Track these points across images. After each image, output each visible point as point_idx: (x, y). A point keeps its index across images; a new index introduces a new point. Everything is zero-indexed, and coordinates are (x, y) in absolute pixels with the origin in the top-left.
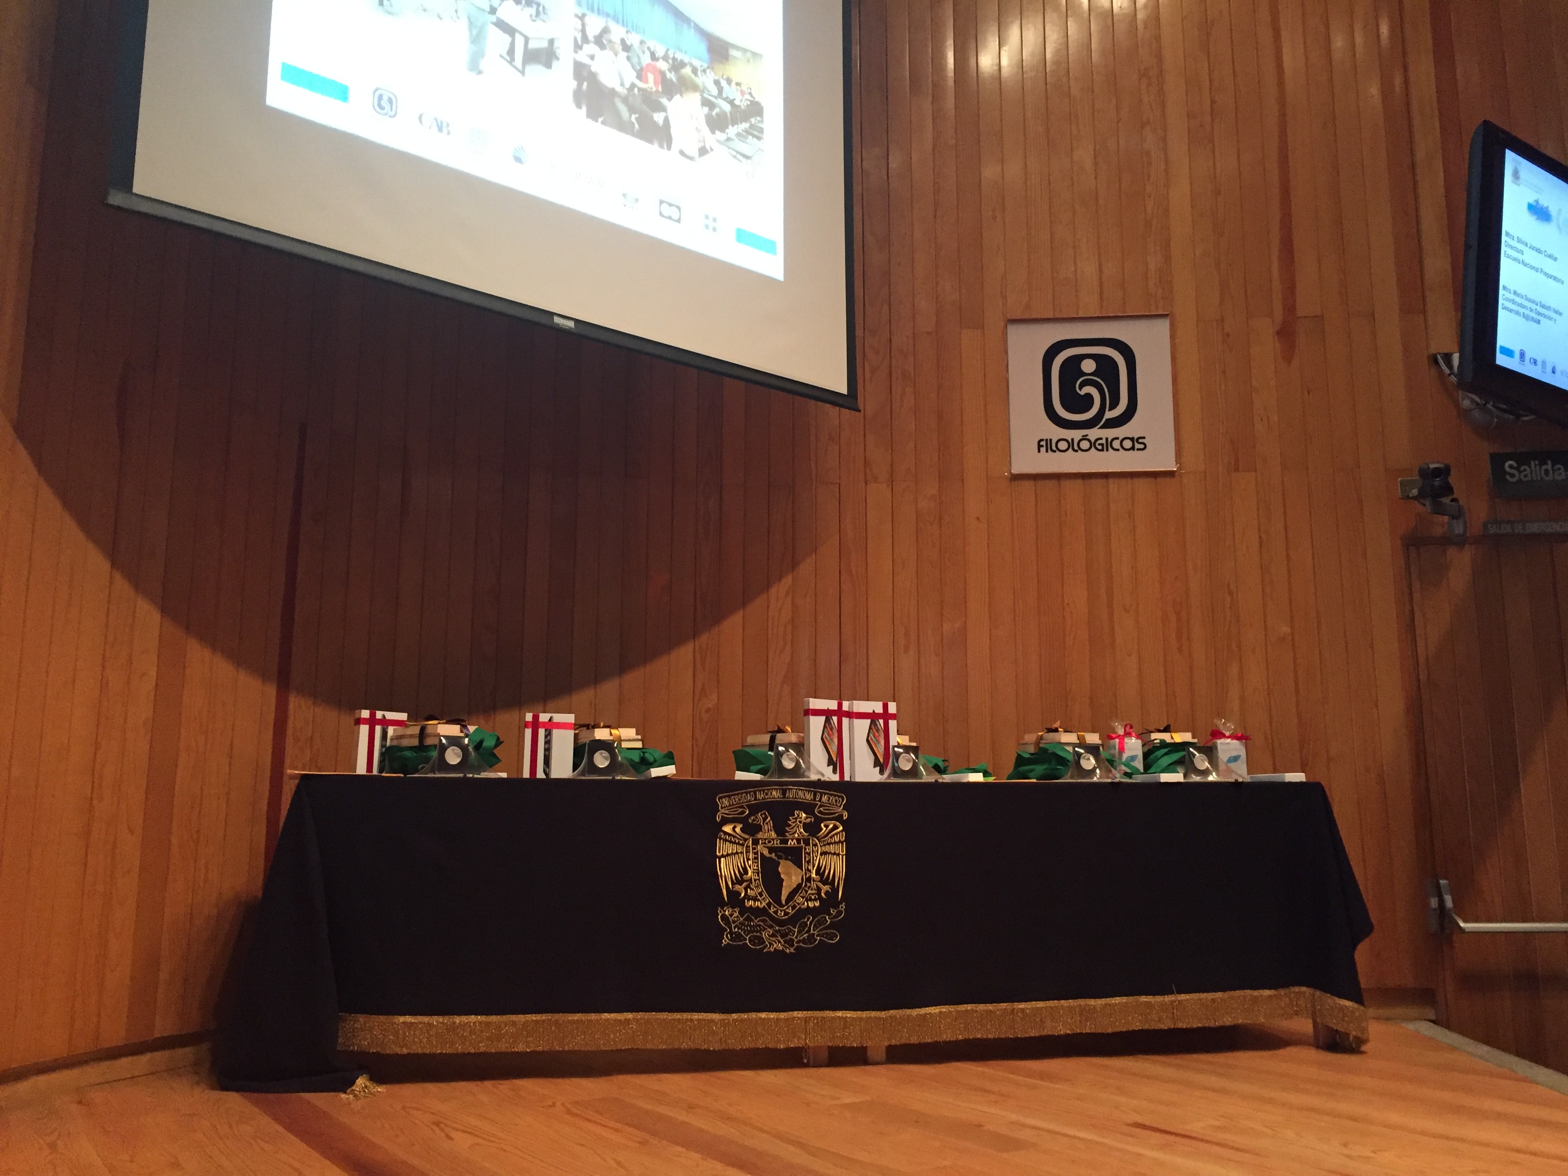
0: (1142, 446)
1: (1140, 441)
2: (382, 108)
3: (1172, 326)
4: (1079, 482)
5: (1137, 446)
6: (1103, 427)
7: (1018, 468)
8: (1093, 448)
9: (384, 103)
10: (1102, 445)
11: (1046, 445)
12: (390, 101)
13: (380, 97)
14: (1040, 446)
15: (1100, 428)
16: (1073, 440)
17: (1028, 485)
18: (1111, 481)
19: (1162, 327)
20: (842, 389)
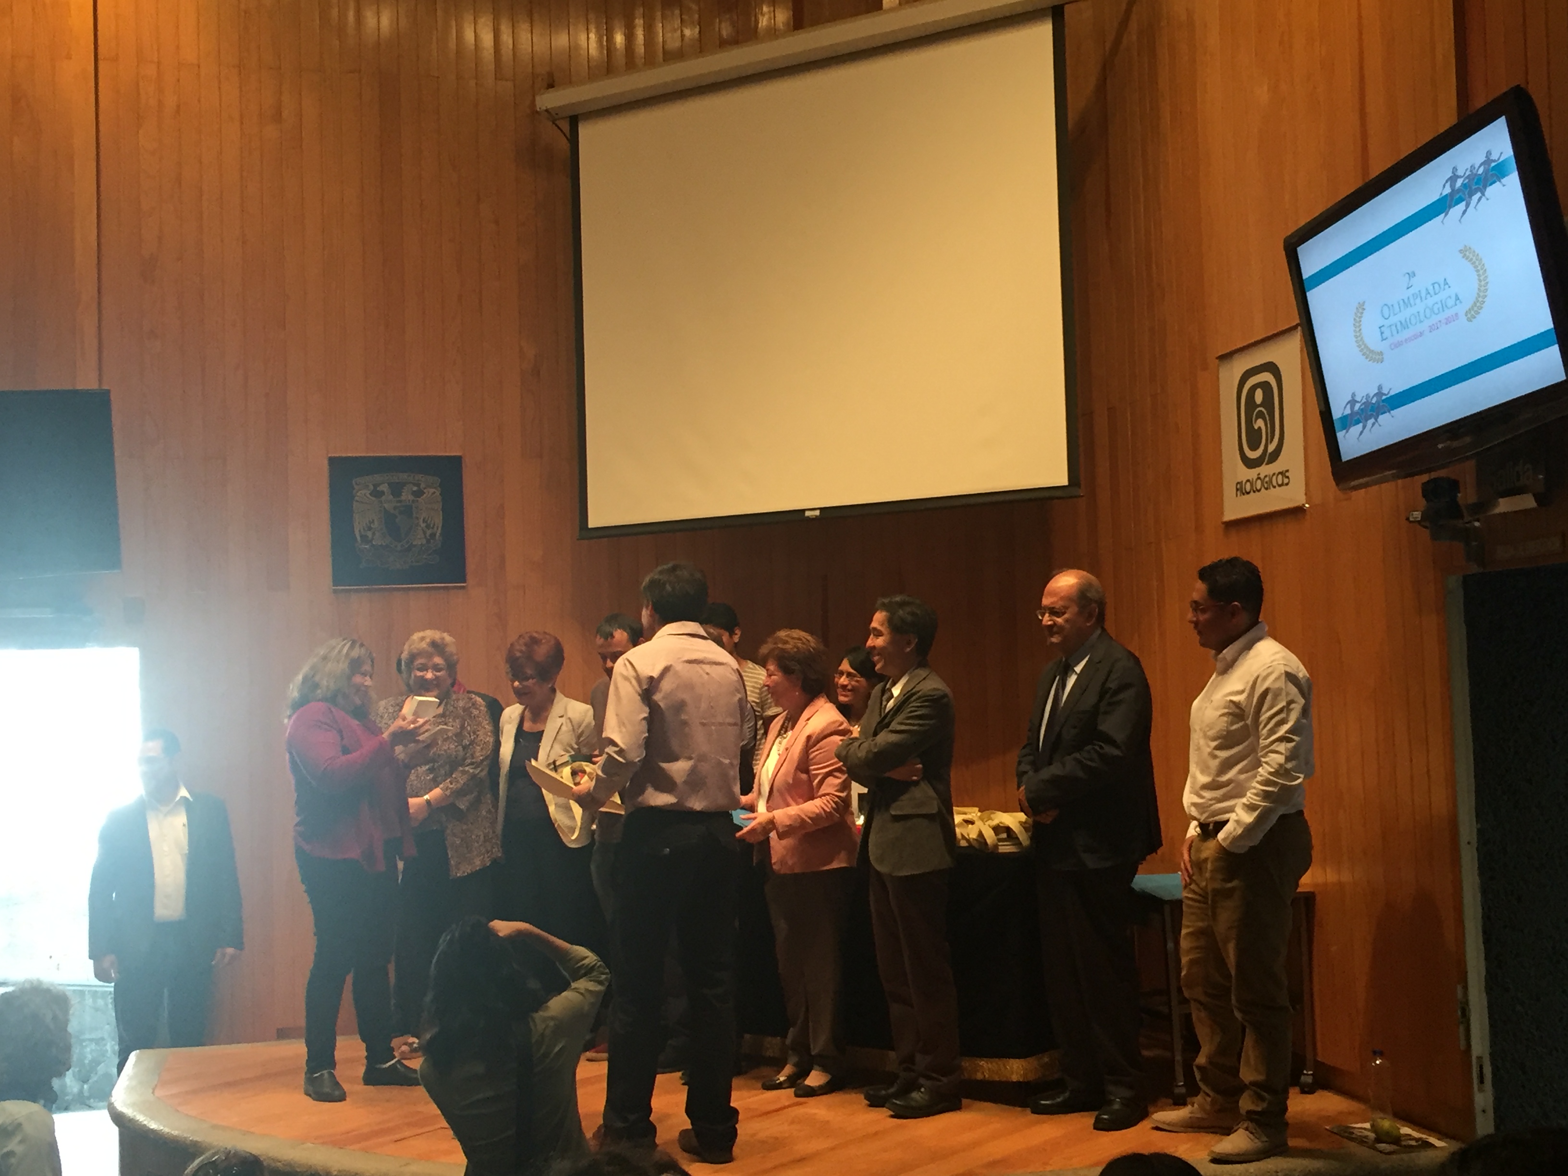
0: (1286, 481)
1: (1287, 474)
6: (1269, 462)
7: (1230, 515)
8: (1263, 489)
10: (1267, 483)
11: (1241, 490)
14: (1237, 490)
15: (1266, 464)
16: (1253, 479)
17: (1234, 531)
20: (1062, 480)
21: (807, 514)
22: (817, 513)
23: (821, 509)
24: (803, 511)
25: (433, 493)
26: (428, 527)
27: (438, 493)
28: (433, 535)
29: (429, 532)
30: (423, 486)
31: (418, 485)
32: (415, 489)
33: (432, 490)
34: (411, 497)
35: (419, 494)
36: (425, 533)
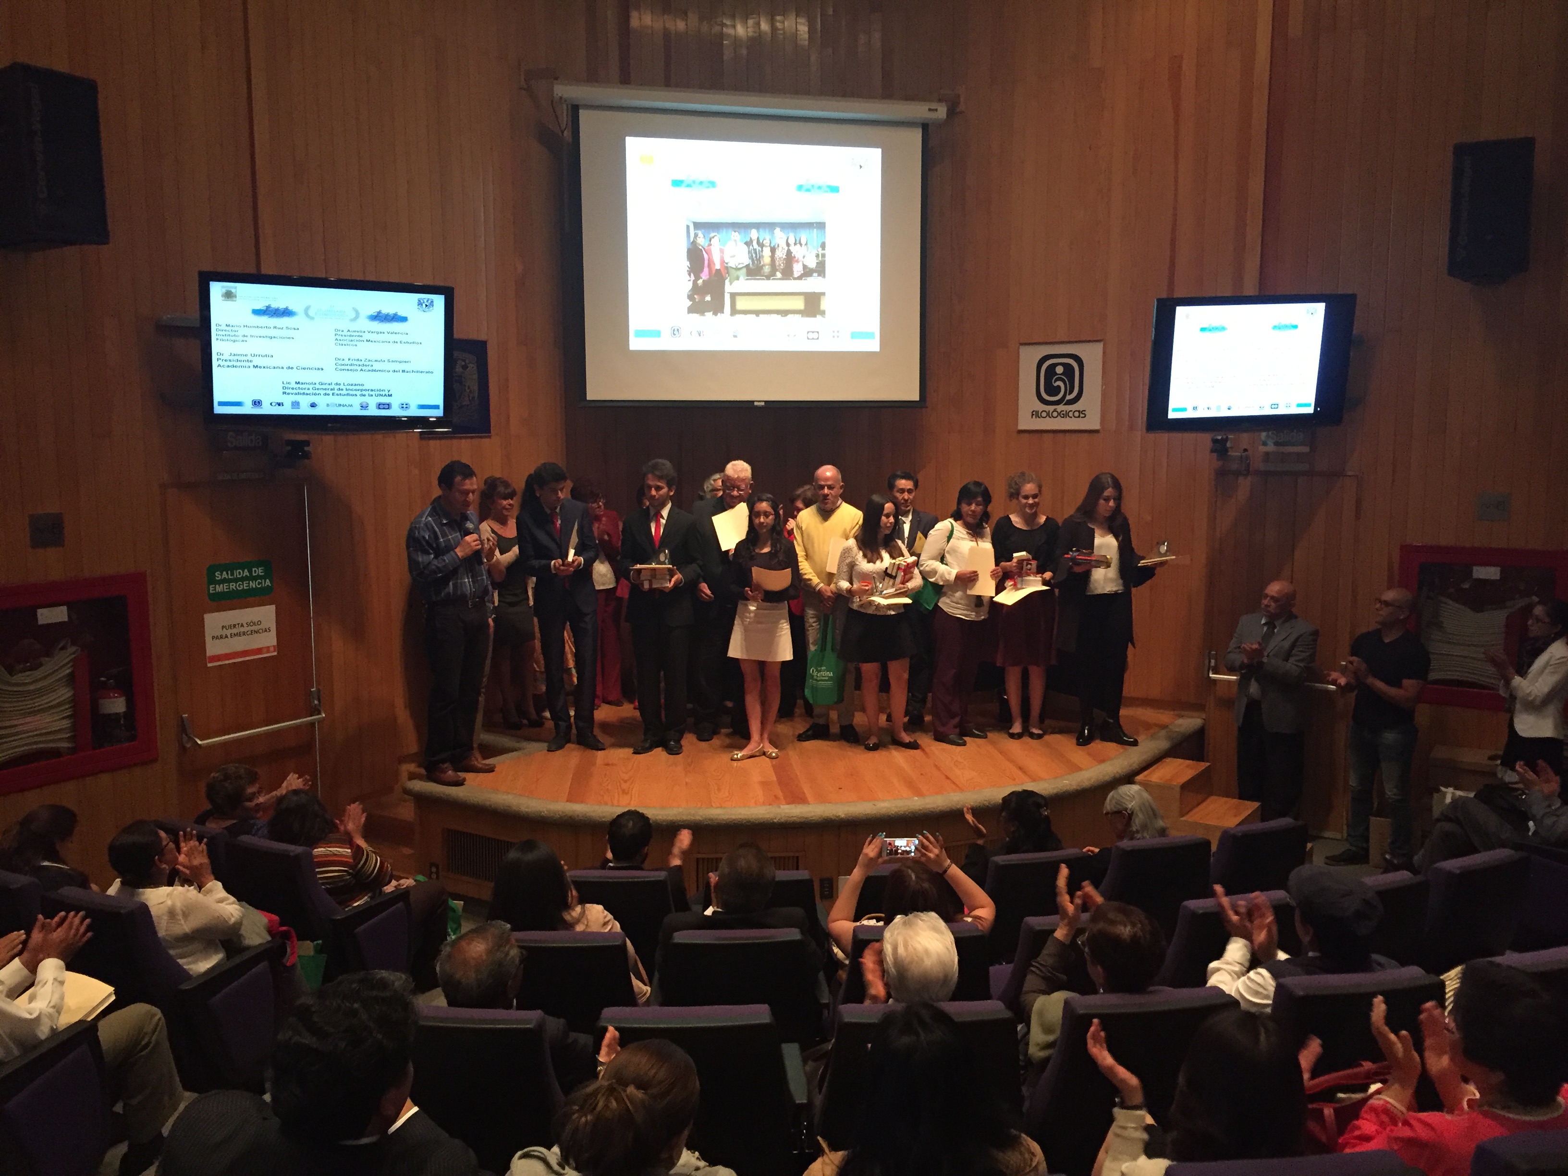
0: (1084, 416)
1: (1084, 412)
2: (674, 334)
3: (1104, 345)
4: (1051, 435)
5: (1082, 415)
6: (1065, 404)
7: (1022, 426)
8: (1060, 416)
9: (676, 332)
10: (1063, 414)
11: (1036, 414)
12: (678, 330)
13: (674, 330)
14: (1033, 415)
15: (1063, 405)
16: (1049, 411)
17: (1026, 435)
18: (1067, 434)
19: (1099, 347)
20: (916, 398)
21: (756, 404)
22: (763, 404)
23: (766, 402)
24: (753, 402)
25: (472, 367)
26: (470, 391)
27: (475, 368)
28: (473, 398)
29: (471, 395)
30: (467, 361)
31: (464, 361)
32: (463, 363)
33: (472, 365)
34: (461, 370)
35: (465, 367)
36: (469, 396)
